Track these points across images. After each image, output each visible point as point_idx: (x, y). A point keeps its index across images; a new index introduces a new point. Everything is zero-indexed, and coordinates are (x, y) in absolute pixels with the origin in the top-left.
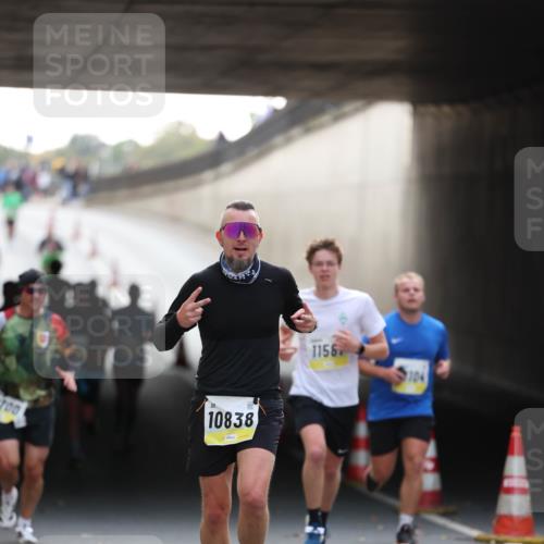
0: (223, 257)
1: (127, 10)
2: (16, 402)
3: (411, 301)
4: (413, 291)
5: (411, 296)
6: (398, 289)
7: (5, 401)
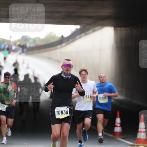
0: (62, 72)
1: (36, 3)
2: (4, 105)
3: (103, 80)
4: (103, 78)
5: (103, 79)
6: (99, 77)
7: (2, 105)
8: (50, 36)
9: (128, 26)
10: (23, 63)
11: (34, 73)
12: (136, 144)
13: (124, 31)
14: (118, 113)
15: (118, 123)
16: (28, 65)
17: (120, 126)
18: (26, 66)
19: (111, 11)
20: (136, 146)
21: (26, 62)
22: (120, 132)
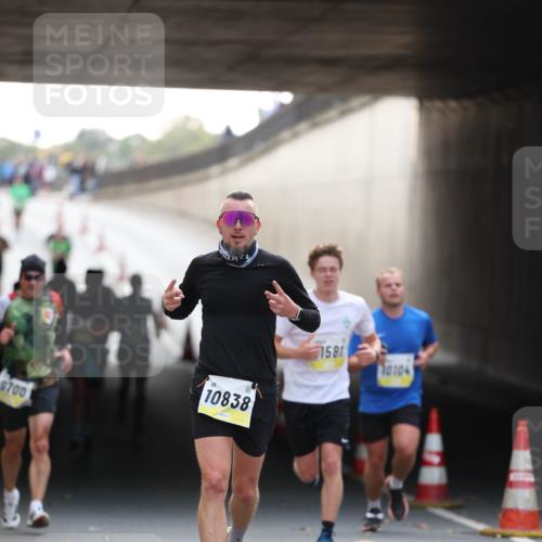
1: (131, 9)
2: (22, 384)
3: (394, 296)
4: (394, 287)
5: (394, 290)
6: (380, 284)
7: (11, 384)
12: (501, 531)
13: (454, 112)
15: (431, 453)
16: (101, 238)
17: (440, 464)
18: (92, 241)
19: (407, 39)
20: (499, 536)
22: (440, 487)
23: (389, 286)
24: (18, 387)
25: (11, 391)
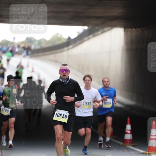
3: (107, 85)
4: (107, 82)
6: (103, 81)
7: (5, 109)
8: (57, 38)
9: (139, 27)
10: (28, 66)
11: (39, 77)
12: (148, 152)
13: (134, 32)
14: (129, 119)
15: (128, 130)
16: (33, 69)
17: (130, 133)
18: (30, 69)
19: (121, 11)
20: (147, 154)
21: (31, 65)
22: (130, 140)
23: (105, 82)
24: (6, 110)
25: (5, 111)
